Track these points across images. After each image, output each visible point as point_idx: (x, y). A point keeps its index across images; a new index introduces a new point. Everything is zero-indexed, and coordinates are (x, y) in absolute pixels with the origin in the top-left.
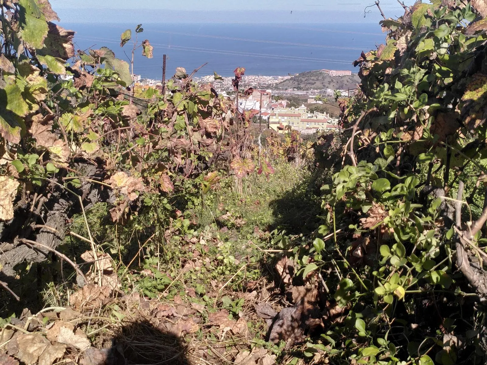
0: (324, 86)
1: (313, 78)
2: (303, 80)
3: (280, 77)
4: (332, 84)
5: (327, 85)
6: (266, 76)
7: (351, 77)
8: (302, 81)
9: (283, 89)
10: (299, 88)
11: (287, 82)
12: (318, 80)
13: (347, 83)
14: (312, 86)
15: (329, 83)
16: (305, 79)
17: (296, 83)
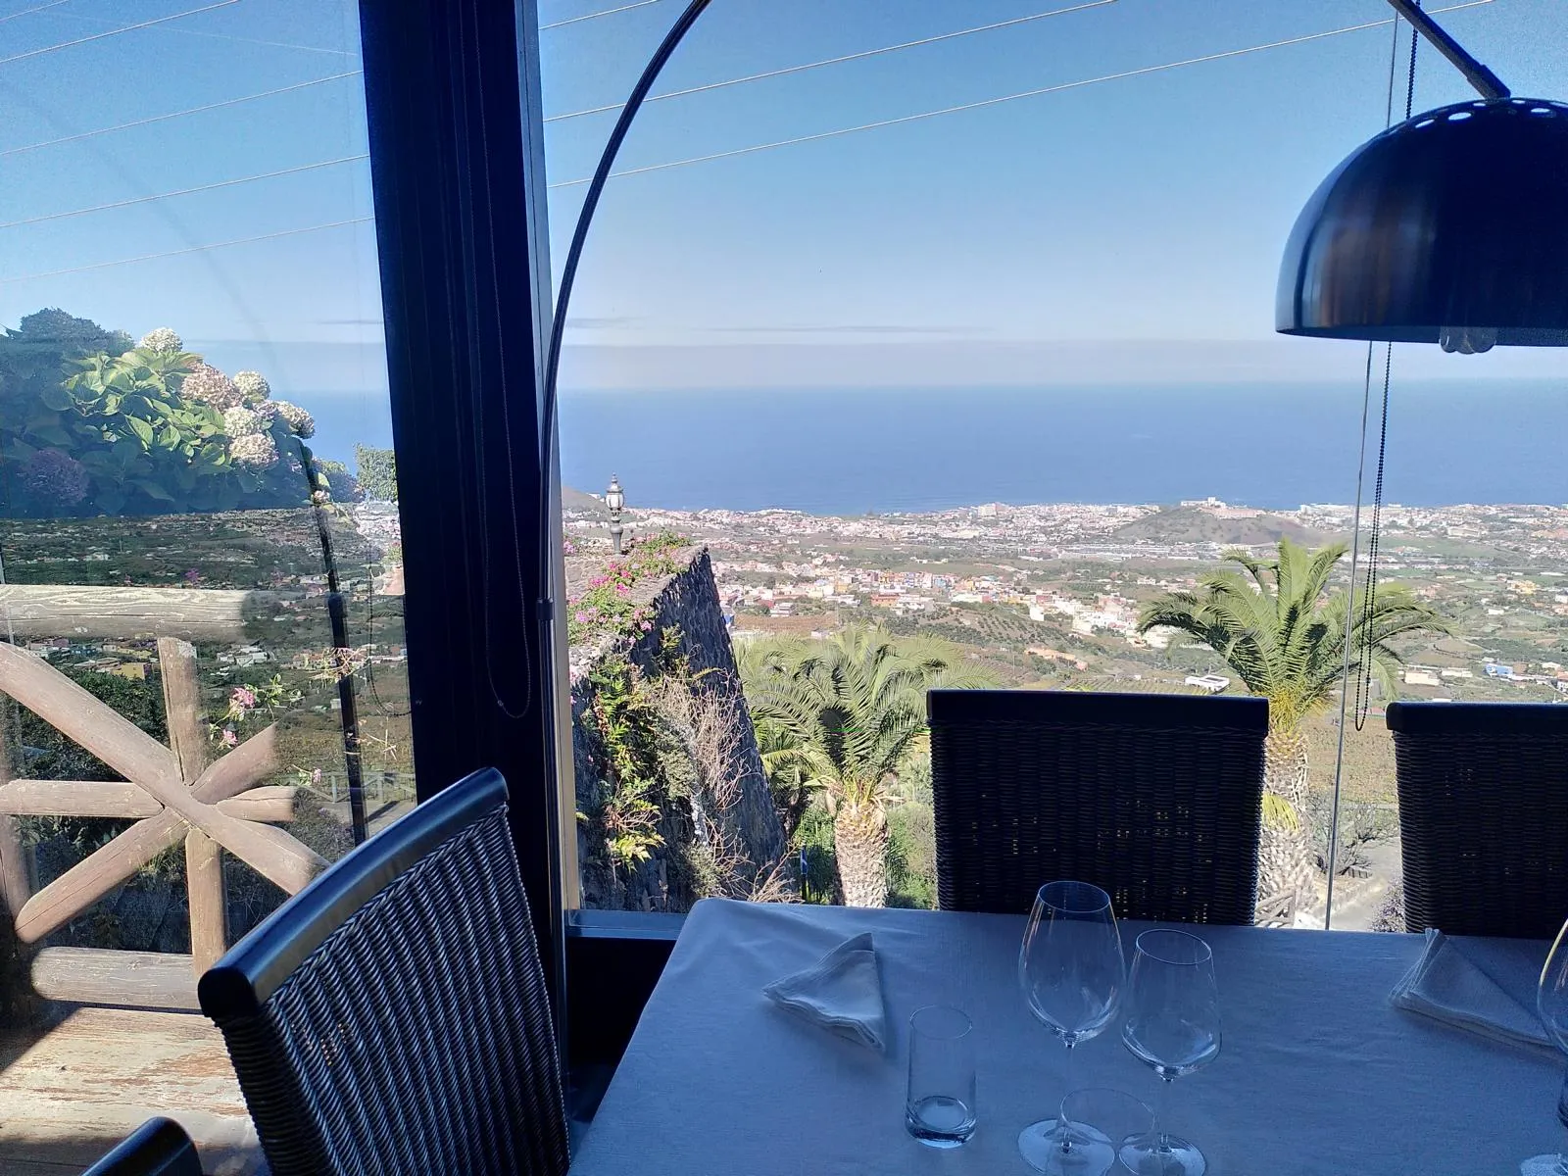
0: (1204, 536)
1: (1183, 521)
2: (1166, 524)
3: (1121, 509)
4: (1219, 532)
5: (1209, 534)
6: (1093, 504)
7: (1256, 521)
8: (1162, 527)
9: (1127, 542)
10: (1157, 540)
11: (1135, 527)
12: (1192, 525)
13: (1249, 533)
14: (1181, 536)
15: (1214, 531)
16: (1169, 523)
17: (1152, 530)
